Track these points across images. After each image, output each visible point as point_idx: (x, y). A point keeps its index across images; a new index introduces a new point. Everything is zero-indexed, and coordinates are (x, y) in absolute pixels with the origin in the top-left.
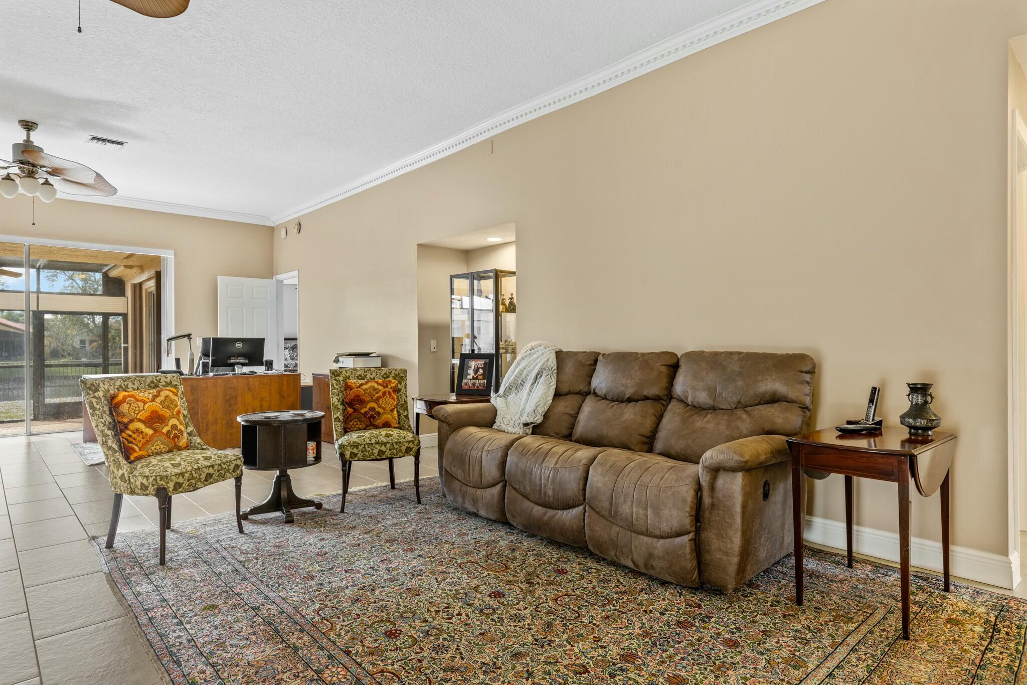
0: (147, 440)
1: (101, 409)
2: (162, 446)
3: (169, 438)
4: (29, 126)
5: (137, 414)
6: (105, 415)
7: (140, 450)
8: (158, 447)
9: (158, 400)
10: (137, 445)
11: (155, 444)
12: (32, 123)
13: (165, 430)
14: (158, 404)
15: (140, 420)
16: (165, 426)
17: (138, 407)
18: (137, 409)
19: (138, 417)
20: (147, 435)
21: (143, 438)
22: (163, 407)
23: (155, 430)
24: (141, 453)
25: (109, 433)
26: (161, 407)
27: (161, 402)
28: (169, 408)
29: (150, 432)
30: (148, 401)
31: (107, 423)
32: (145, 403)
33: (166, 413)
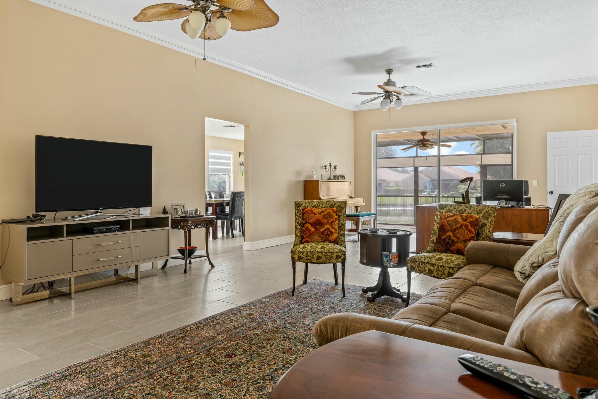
0: (310, 234)
1: (299, 215)
2: (319, 238)
3: (323, 234)
4: (389, 72)
5: (309, 220)
6: (300, 219)
7: (307, 238)
8: (316, 238)
9: (322, 214)
10: (305, 235)
11: (315, 236)
12: (390, 70)
13: (321, 230)
14: (321, 216)
15: (309, 223)
16: (322, 228)
17: (311, 216)
18: (310, 217)
19: (309, 221)
20: (311, 231)
21: (309, 232)
22: (324, 218)
23: (316, 229)
24: (307, 239)
25: (299, 227)
26: (322, 218)
27: (324, 215)
28: (327, 219)
29: (313, 229)
30: (317, 213)
31: (300, 222)
32: (315, 214)
33: (325, 221)
